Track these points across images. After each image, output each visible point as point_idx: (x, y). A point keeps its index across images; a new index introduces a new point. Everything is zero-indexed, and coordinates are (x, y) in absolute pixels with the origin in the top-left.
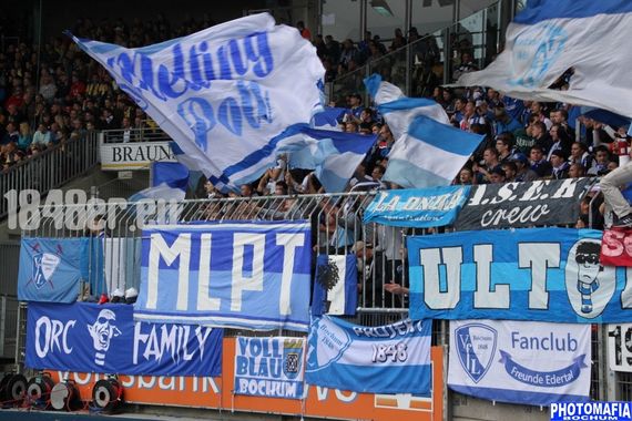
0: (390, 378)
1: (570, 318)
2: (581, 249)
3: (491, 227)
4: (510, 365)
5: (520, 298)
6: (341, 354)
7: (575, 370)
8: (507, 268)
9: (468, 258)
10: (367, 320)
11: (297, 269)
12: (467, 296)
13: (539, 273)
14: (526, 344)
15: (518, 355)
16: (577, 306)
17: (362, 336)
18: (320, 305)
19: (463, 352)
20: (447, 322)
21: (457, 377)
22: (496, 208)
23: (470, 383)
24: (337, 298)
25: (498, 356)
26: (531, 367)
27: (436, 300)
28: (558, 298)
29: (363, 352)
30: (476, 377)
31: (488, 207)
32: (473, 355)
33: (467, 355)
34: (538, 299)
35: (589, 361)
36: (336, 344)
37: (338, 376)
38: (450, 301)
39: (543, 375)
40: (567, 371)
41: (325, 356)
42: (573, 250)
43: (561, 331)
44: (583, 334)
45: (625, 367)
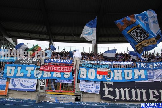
1: (34, 78)
2: (37, 68)
3: (21, 64)
4: (21, 85)
5: (25, 75)
7: (34, 85)
8: (23, 70)
9: (16, 68)
12: (15, 74)
13: (29, 72)
14: (25, 82)
15: (23, 83)
19: (12, 83)
20: (10, 78)
21: (11, 86)
22: (22, 61)
23: (13, 88)
25: (20, 83)
26: (25, 85)
28: (32, 75)
30: (14, 87)
31: (21, 61)
32: (14, 83)
33: (13, 83)
34: (29, 75)
35: (36, 84)
38: (11, 75)
39: (28, 86)
40: (32, 86)
42: (36, 69)
43: (32, 80)
44: (36, 81)
45: (42, 85)
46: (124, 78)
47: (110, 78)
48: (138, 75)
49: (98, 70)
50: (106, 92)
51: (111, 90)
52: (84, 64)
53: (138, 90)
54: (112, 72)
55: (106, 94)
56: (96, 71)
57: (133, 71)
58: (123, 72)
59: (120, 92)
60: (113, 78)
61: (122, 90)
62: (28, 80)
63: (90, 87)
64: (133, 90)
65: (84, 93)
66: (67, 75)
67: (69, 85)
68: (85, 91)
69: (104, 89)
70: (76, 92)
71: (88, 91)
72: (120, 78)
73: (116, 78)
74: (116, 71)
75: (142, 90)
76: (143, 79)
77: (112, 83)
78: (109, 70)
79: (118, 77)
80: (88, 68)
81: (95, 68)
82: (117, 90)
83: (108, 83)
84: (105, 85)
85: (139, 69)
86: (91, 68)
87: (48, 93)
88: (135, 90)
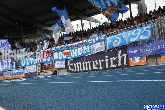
0: (20, 73)
1: (34, 65)
4: (30, 70)
5: (30, 63)
6: (15, 72)
7: (35, 69)
8: (29, 61)
10: (18, 68)
11: (10, 64)
12: (26, 64)
13: (31, 61)
15: (31, 69)
16: (34, 63)
17: (17, 70)
18: (13, 67)
20: (25, 67)
21: (26, 72)
24: (14, 66)
27: (23, 65)
28: (33, 63)
29: (17, 71)
33: (26, 70)
36: (15, 71)
37: (15, 74)
38: (24, 65)
41: (13, 72)
42: (34, 58)
43: (33, 66)
44: (35, 66)
45: (38, 68)
46: (78, 54)
47: (70, 56)
48: (85, 51)
49: (64, 52)
50: (69, 66)
51: (72, 64)
52: (56, 50)
53: (86, 62)
54: (71, 52)
55: (69, 68)
56: (63, 53)
57: (83, 48)
58: (77, 50)
59: (76, 65)
60: (72, 55)
61: (77, 63)
62: (32, 66)
63: (60, 65)
64: (83, 63)
65: (58, 69)
66: (49, 59)
67: (51, 65)
68: (58, 67)
69: (68, 65)
70: (54, 70)
71: (60, 67)
72: (76, 55)
73: (73, 56)
74: (73, 50)
75: (88, 62)
76: (89, 53)
77: (72, 60)
78: (70, 50)
79: (75, 54)
80: (58, 52)
81: (62, 51)
82: (75, 64)
83: (70, 60)
84: (69, 62)
85: (86, 46)
86: (60, 51)
87: (42, 72)
88: (84, 62)
